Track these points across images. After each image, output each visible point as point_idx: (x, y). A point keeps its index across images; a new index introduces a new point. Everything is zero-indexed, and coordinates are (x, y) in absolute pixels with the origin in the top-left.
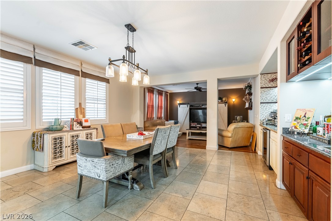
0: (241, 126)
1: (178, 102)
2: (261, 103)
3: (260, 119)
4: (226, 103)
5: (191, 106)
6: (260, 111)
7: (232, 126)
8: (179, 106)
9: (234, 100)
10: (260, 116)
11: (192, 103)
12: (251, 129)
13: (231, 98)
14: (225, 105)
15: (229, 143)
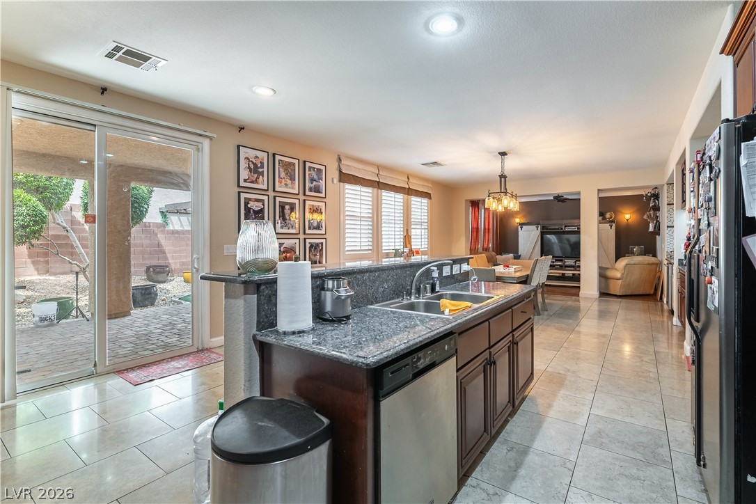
0: (637, 262)
1: (518, 220)
2: (668, 227)
3: (666, 250)
4: (613, 222)
5: (543, 228)
6: (666, 238)
7: (623, 262)
8: (520, 229)
9: (628, 216)
10: (666, 246)
11: (546, 223)
12: (655, 266)
13: (622, 213)
14: (611, 226)
15: (616, 288)
